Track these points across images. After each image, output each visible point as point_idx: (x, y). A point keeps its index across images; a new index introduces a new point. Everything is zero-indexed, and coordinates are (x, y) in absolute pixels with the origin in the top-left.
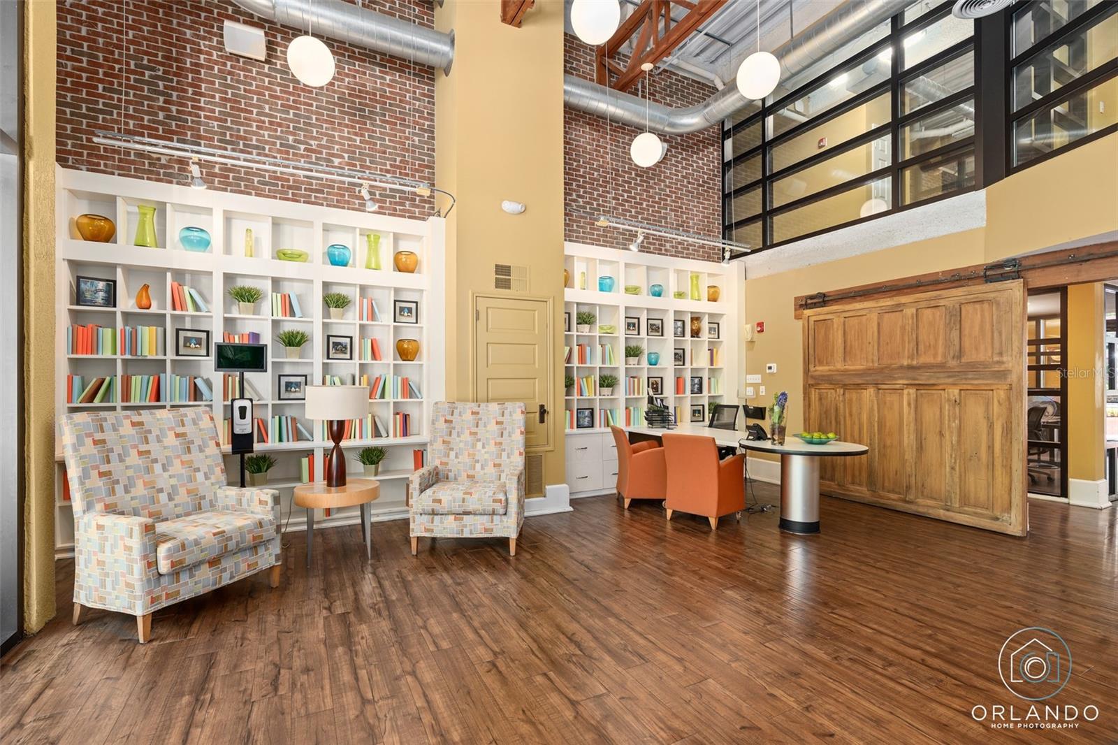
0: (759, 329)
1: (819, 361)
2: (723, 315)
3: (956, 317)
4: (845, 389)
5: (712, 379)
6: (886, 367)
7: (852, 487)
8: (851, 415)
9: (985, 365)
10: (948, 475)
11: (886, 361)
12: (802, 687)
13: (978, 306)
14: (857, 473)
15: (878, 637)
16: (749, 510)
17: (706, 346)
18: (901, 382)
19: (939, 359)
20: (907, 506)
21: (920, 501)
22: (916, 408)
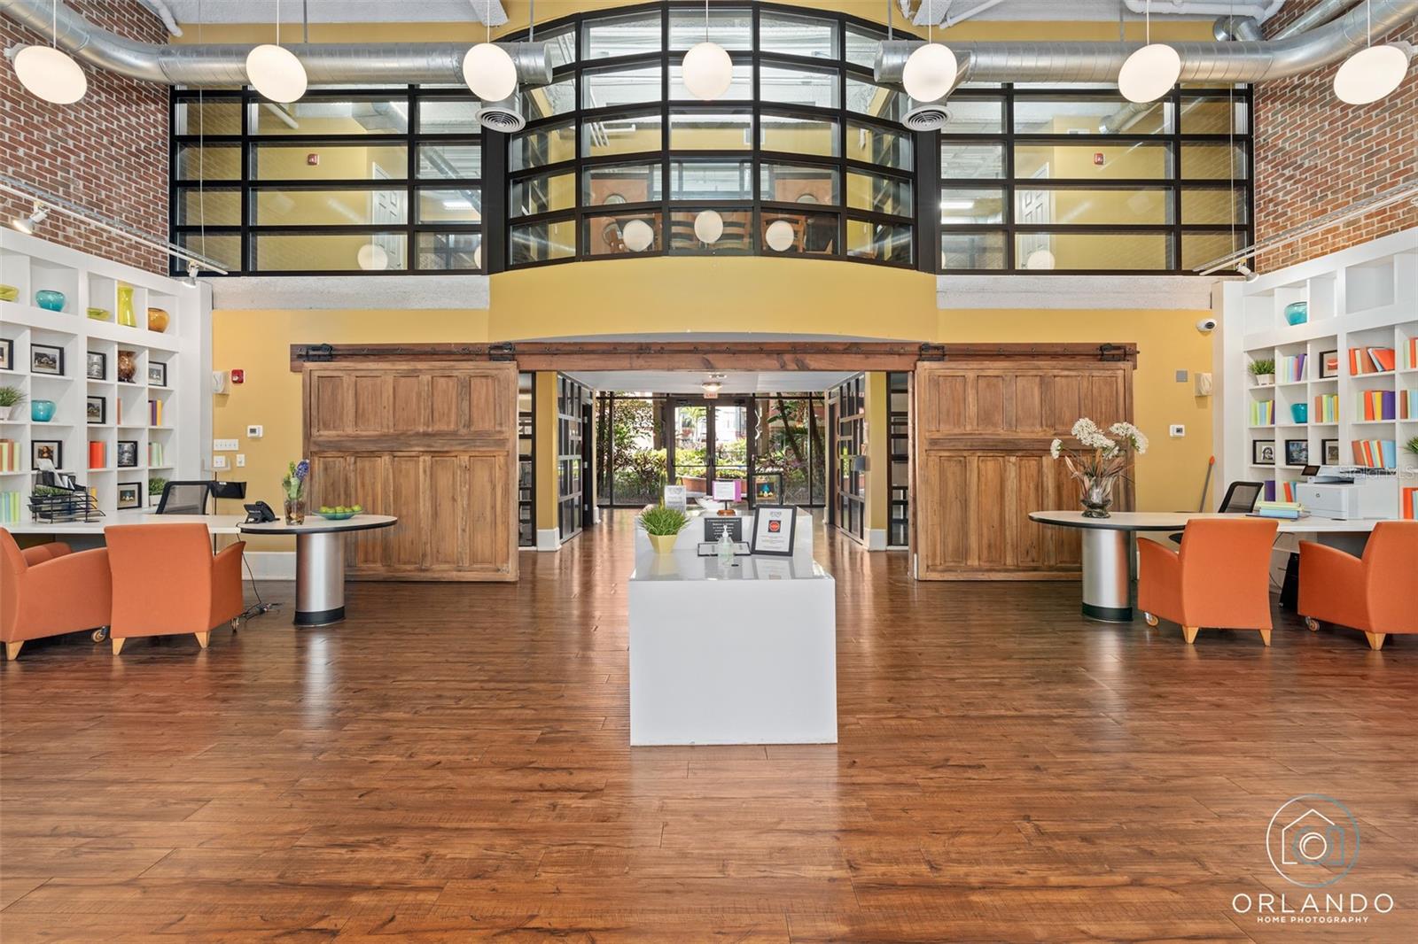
0: (236, 379)
1: (324, 424)
2: (174, 353)
3: (466, 387)
4: (356, 457)
5: (154, 445)
6: (402, 434)
7: (364, 566)
8: (363, 485)
9: (488, 433)
10: (460, 537)
11: (402, 427)
12: (398, 744)
13: (484, 380)
14: (370, 549)
15: (441, 685)
16: (246, 616)
17: (145, 396)
18: (417, 449)
19: (452, 427)
20: (422, 574)
21: (436, 567)
22: (431, 475)
